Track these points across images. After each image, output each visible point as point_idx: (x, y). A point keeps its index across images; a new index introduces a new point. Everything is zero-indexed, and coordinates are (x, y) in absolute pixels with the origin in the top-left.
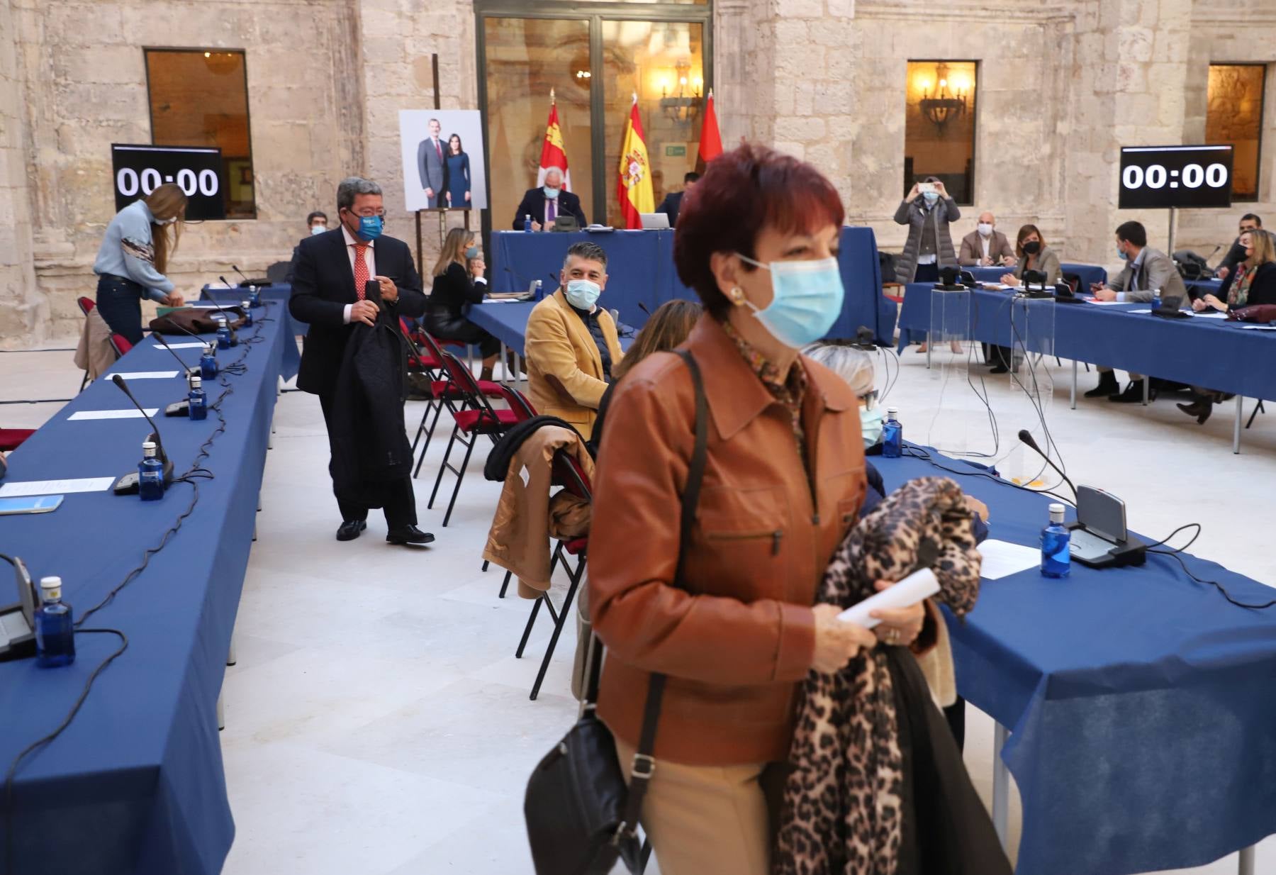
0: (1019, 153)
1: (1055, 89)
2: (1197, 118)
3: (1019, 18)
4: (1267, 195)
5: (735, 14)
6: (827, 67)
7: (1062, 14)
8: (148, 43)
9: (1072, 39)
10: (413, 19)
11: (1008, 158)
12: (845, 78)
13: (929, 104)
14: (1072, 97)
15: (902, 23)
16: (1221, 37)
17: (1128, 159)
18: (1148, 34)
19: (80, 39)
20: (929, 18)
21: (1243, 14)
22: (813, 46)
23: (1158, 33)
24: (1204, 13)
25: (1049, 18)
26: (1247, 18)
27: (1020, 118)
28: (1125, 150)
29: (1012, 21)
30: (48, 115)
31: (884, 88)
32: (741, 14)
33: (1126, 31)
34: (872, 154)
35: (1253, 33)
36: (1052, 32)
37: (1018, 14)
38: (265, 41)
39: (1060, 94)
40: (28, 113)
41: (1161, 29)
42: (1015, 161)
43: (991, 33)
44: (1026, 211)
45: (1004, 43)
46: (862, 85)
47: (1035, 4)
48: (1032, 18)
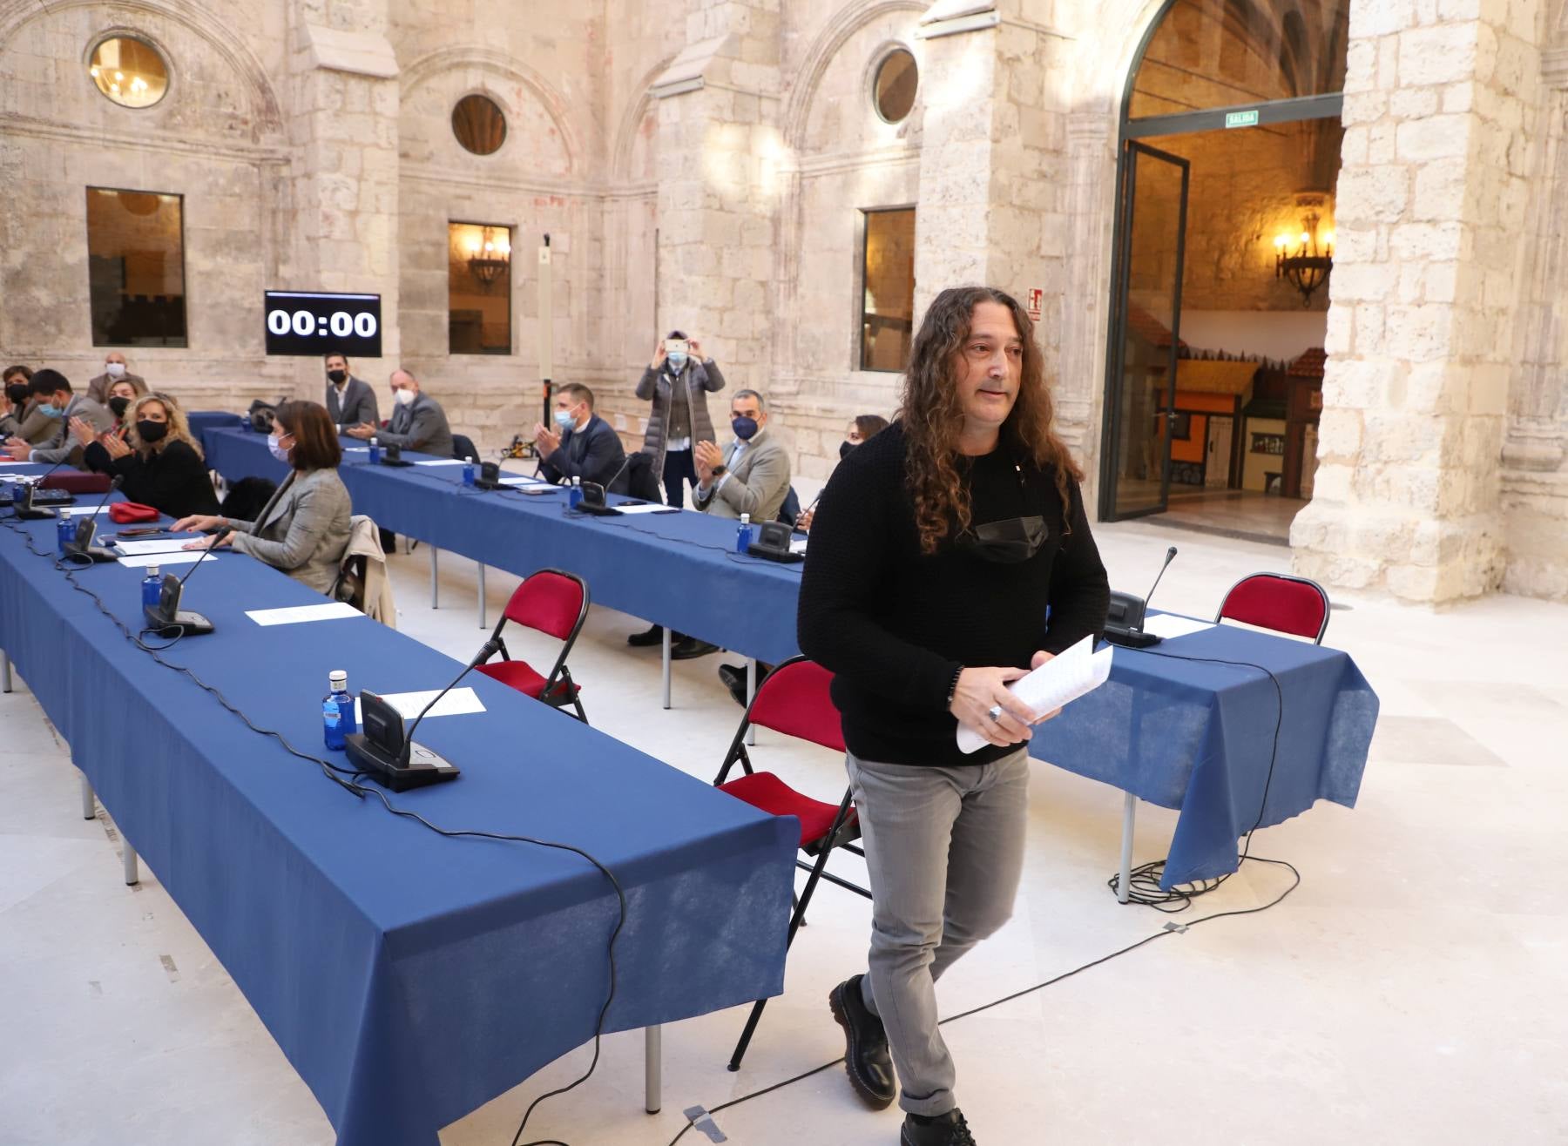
0: (237, 295)
1: (274, 232)
3: (224, 155)
4: (517, 348)
7: (276, 156)
9: (289, 183)
11: (224, 299)
14: (293, 242)
15: (76, 146)
16: (458, 197)
17: (272, 303)
18: (352, 183)
20: (112, 145)
21: (478, 177)
23: (363, 183)
24: (437, 172)
25: (262, 159)
26: (483, 182)
27: (236, 259)
28: (270, 294)
29: (218, 157)
31: (55, 214)
33: (325, 178)
34: (45, 286)
36: (267, 173)
37: (224, 151)
39: (280, 238)
41: (366, 180)
42: (234, 304)
43: (194, 168)
44: (251, 355)
45: (211, 179)
46: (25, 209)
47: (246, 143)
48: (242, 157)
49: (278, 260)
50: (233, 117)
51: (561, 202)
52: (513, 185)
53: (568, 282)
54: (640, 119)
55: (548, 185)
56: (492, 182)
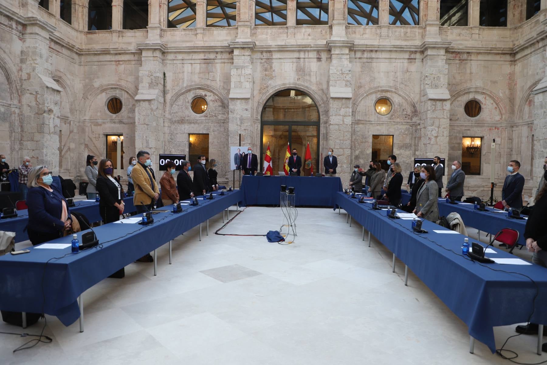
0: (405, 160)
1: (415, 143)
2: (459, 151)
4: (482, 173)
5: (325, 124)
6: (344, 136)
7: (416, 123)
8: (189, 133)
9: (419, 130)
10: (240, 126)
11: (401, 161)
12: (348, 139)
14: (420, 145)
15: (371, 126)
16: (465, 130)
17: (416, 162)
18: (437, 129)
19: (176, 132)
20: (379, 124)
21: (472, 124)
22: (340, 131)
23: (439, 129)
24: (460, 123)
25: (413, 125)
26: (473, 125)
27: (405, 150)
28: (415, 159)
29: (402, 125)
30: (169, 148)
31: (366, 142)
32: (326, 124)
33: (430, 128)
34: (362, 159)
35: (475, 129)
36: (414, 128)
37: (404, 123)
38: (213, 131)
39: (416, 144)
40: (165, 148)
42: (404, 162)
43: (397, 128)
45: (400, 131)
46: (360, 141)
47: (409, 121)
48: (408, 124)
49: (415, 150)
50: (406, 114)
51: (498, 129)
52: (483, 125)
53: (500, 153)
54: (527, 101)
55: (494, 124)
56: (476, 125)
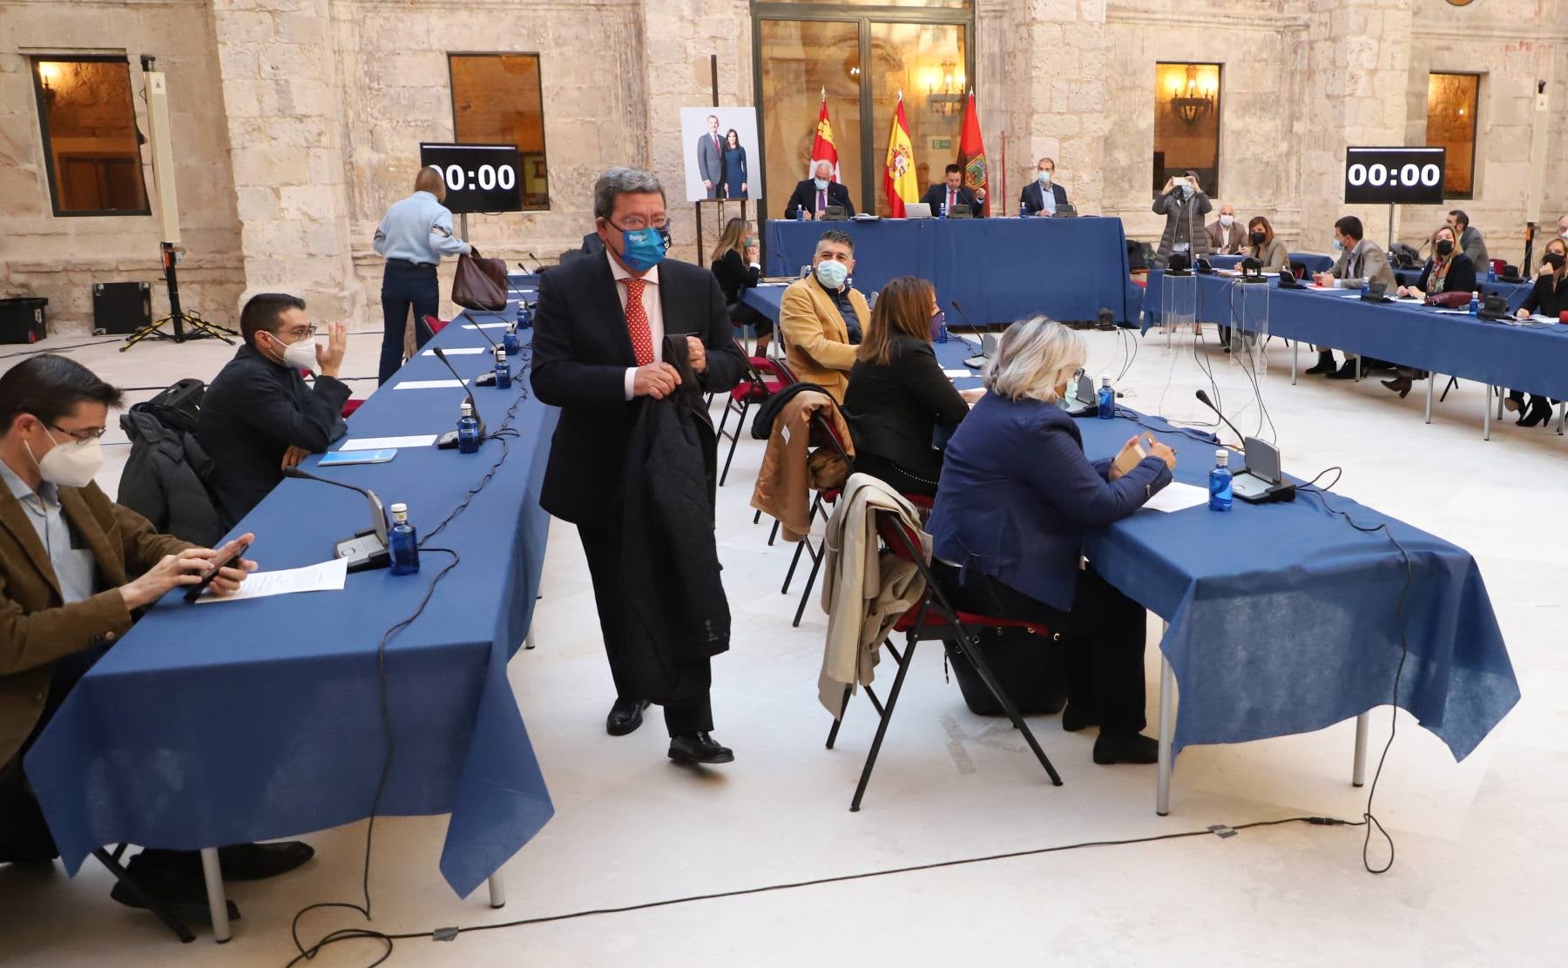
0: (1259, 150)
1: (1291, 91)
2: (1419, 122)
3: (1258, 25)
4: (1480, 193)
5: (996, 17)
6: (1080, 68)
7: (1298, 23)
8: (452, 49)
9: (1307, 47)
10: (693, 22)
11: (1248, 154)
12: (1097, 79)
13: (1179, 103)
14: (1307, 99)
15: (1151, 28)
16: (1439, 48)
18: (1374, 43)
19: (391, 46)
20: (1176, 24)
21: (1458, 28)
22: (1068, 48)
23: (1382, 43)
24: (1424, 26)
25: (1286, 26)
26: (1461, 32)
27: (1260, 118)
28: (1351, 150)
29: (1252, 28)
30: (363, 117)
31: (1134, 87)
32: (1001, 17)
33: (1354, 41)
34: (1124, 148)
35: (1467, 46)
36: (1288, 39)
37: (1257, 22)
38: (557, 44)
39: (1296, 97)
40: (346, 115)
41: (1385, 40)
42: (1257, 159)
43: (1233, 39)
44: (1266, 204)
45: (1245, 48)
46: (1114, 84)
47: (1274, 13)
48: (1271, 26)
51: (1528, 46)
52: (1489, 33)
53: (1530, 126)
55: (1518, 30)
56: (1470, 32)
